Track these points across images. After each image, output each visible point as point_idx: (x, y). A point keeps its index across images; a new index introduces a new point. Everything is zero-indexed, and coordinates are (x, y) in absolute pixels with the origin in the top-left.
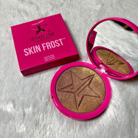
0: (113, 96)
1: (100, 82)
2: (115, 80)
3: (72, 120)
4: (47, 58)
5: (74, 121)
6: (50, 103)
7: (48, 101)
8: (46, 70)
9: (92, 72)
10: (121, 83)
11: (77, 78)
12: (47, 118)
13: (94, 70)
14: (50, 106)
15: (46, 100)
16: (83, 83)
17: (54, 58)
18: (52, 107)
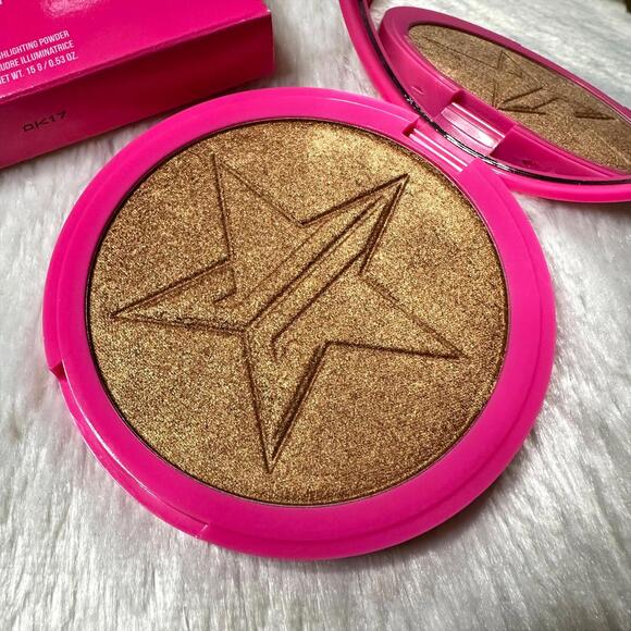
0: (572, 340)
1: (456, 237)
2: (579, 215)
3: (229, 557)
4: (14, 63)
5: (245, 563)
6: (46, 418)
7: (26, 408)
8: (27, 169)
11: (266, 213)
12: (12, 542)
14: (40, 446)
15: (14, 396)
16: (316, 246)
17: (71, 57)
18: (57, 456)
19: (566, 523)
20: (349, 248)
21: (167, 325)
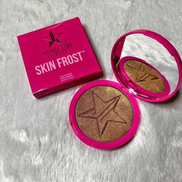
0: (142, 121)
1: (127, 105)
2: (145, 102)
3: (95, 149)
4: (64, 78)
5: (97, 150)
6: (69, 130)
7: (67, 129)
9: (117, 93)
10: (152, 106)
11: (100, 101)
12: (66, 147)
13: (120, 91)
14: (68, 134)
15: (65, 127)
17: (72, 77)
18: (71, 135)
19: (139, 145)
20: (112, 106)
21: (86, 117)
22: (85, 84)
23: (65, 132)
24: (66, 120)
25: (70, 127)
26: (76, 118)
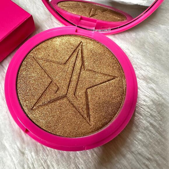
7: (22, 145)
9: (74, 40)
11: (55, 65)
15: (16, 144)
21: (47, 105)
22: (14, 54)
23: (23, 154)
24: (13, 131)
25: (27, 138)
26: (30, 116)
